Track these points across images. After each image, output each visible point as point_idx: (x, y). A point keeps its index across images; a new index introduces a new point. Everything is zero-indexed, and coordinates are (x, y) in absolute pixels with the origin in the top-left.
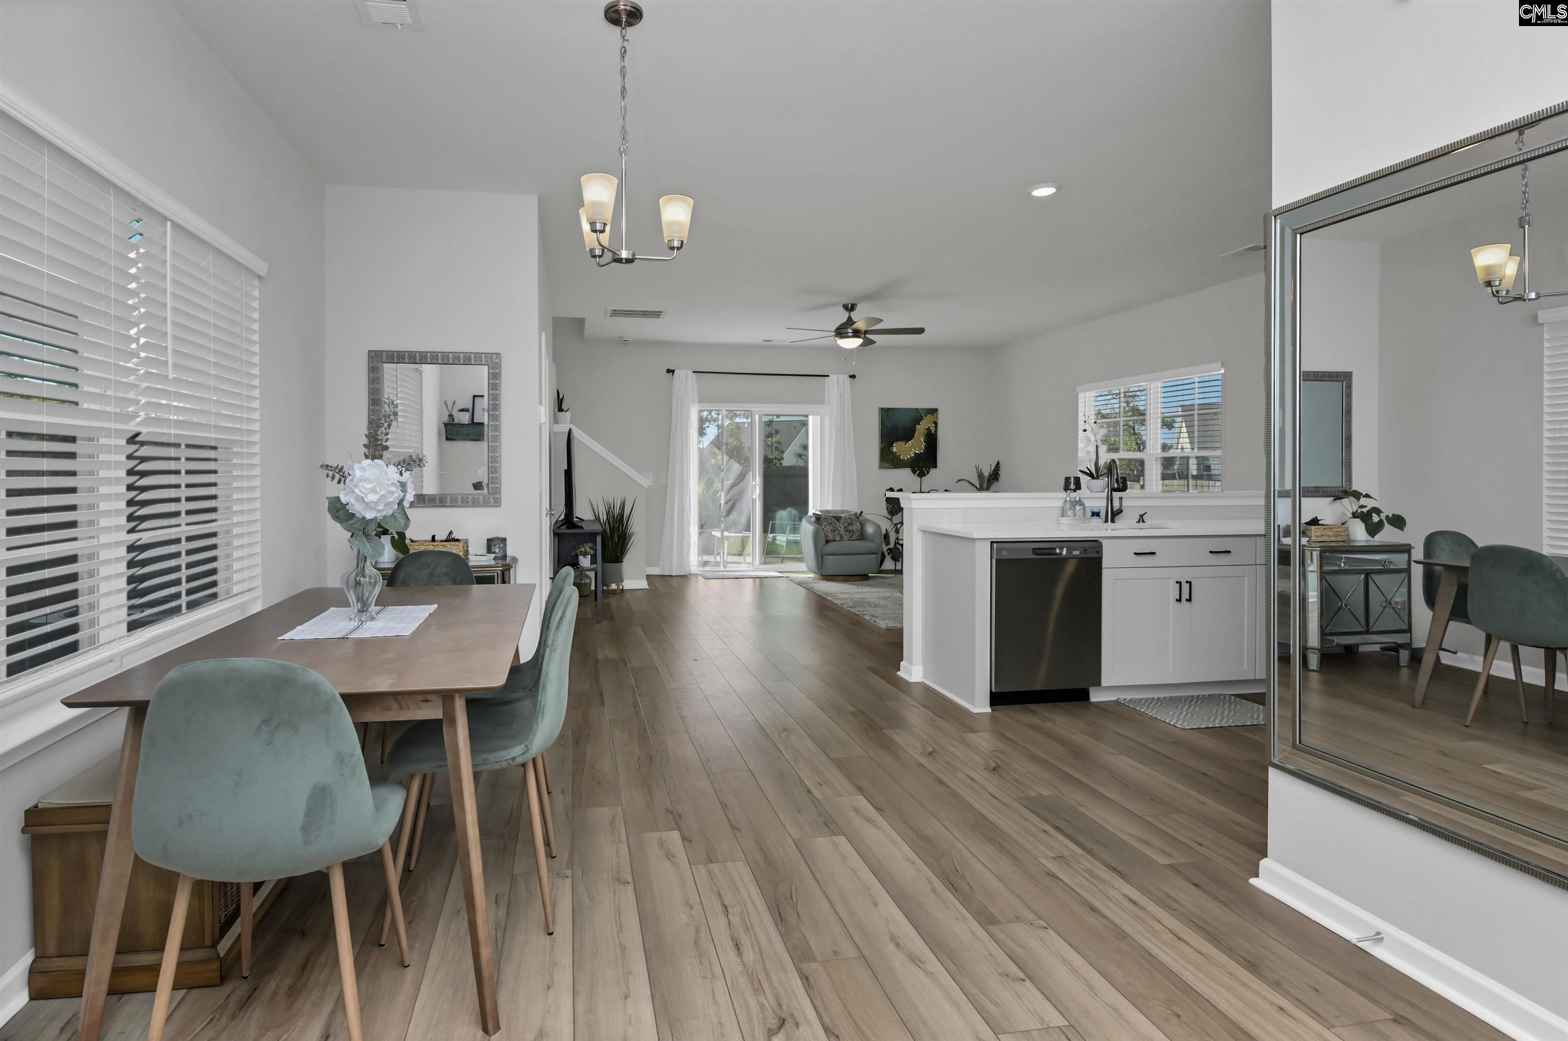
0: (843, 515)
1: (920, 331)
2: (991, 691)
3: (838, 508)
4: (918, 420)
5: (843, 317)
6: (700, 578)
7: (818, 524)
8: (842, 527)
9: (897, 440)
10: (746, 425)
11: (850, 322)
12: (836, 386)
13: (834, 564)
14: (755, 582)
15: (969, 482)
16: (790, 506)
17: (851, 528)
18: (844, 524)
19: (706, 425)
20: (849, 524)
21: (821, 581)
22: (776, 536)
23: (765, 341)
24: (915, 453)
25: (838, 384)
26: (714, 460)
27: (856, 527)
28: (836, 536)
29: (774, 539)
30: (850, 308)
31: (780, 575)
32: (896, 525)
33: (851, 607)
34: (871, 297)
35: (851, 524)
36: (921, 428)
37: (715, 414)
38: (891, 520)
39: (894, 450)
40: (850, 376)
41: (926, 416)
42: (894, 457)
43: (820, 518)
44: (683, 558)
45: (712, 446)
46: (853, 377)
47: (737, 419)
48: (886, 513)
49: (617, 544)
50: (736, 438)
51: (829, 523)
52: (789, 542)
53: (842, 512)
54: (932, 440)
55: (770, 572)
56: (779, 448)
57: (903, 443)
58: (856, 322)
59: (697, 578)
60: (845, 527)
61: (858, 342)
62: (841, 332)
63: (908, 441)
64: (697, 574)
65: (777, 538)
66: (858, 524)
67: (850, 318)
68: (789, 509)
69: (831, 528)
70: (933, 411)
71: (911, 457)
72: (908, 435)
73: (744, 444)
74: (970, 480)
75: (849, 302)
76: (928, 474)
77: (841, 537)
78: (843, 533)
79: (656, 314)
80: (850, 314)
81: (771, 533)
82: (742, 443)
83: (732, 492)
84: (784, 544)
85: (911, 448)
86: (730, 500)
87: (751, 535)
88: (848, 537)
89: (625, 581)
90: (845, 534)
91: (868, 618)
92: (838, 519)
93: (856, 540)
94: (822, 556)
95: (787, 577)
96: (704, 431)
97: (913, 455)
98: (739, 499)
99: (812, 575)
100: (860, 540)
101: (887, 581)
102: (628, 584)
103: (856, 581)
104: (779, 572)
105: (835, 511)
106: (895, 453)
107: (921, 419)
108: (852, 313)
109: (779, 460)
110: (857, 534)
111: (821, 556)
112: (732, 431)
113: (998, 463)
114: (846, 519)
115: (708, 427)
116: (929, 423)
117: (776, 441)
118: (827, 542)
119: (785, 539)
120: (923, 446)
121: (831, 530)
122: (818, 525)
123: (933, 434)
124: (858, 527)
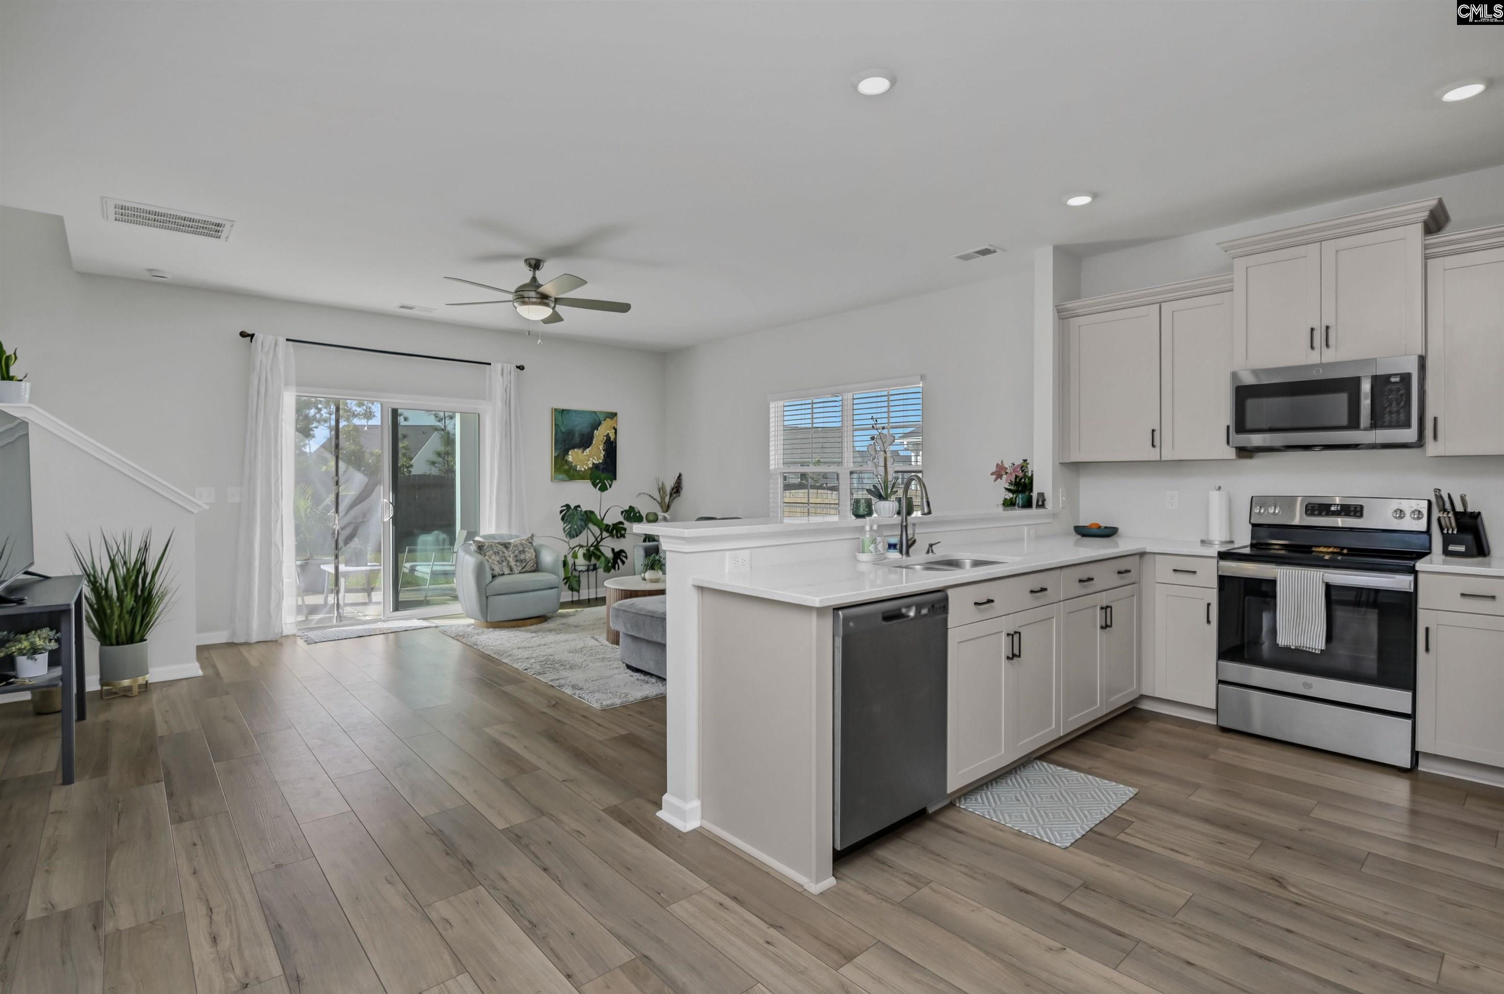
0: (512, 541)
1: (624, 308)
2: (834, 849)
3: (504, 531)
4: (596, 425)
5: (525, 276)
6: (300, 642)
7: (481, 554)
8: (512, 555)
9: (574, 447)
10: (366, 428)
11: (534, 284)
12: (501, 378)
13: (505, 607)
14: (387, 639)
15: (650, 496)
16: (437, 530)
17: (522, 557)
18: (514, 553)
19: (313, 426)
20: (520, 552)
21: (486, 630)
22: (416, 566)
23: (402, 307)
24: (593, 464)
25: (502, 375)
26: (325, 467)
27: (529, 555)
28: (504, 568)
29: (413, 570)
30: (535, 265)
31: (425, 624)
32: (573, 548)
33: (539, 674)
34: (565, 251)
35: (524, 552)
36: (599, 435)
37: (326, 413)
38: (568, 543)
39: (570, 458)
40: (517, 367)
41: (605, 420)
42: (570, 468)
43: (483, 546)
44: (270, 612)
45: (322, 450)
46: (521, 368)
47: (355, 419)
48: (562, 535)
49: (132, 612)
50: (354, 441)
51: (495, 553)
52: (434, 574)
53: (511, 537)
54: (611, 447)
55: (408, 620)
56: (408, 455)
57: (580, 451)
58: (542, 285)
59: (295, 643)
60: (516, 556)
61: (544, 312)
62: (521, 296)
63: (585, 449)
64: (294, 635)
65: (418, 568)
66: (532, 551)
67: (534, 279)
68: (436, 532)
69: (497, 558)
70: (613, 415)
71: (588, 468)
72: (586, 442)
73: (364, 449)
74: (652, 495)
75: (535, 254)
76: (610, 487)
77: (511, 570)
78: (513, 564)
79: (213, 229)
80: (534, 274)
81: (407, 562)
82: (362, 447)
83: (353, 513)
84: (428, 577)
85: (589, 456)
86: (349, 524)
87: (382, 568)
88: (520, 569)
89: (151, 670)
90: (516, 565)
91: (568, 691)
92: (506, 546)
93: (530, 572)
94: (487, 597)
95: (437, 627)
96: (311, 432)
97: (591, 466)
98: (362, 522)
99: (472, 621)
100: (534, 571)
101: (571, 620)
102: (156, 674)
103: (531, 625)
104: (424, 619)
105: (501, 536)
106: (571, 463)
107: (600, 424)
108: (537, 272)
109: (408, 468)
110: (531, 564)
111: (485, 595)
112: (349, 432)
113: (680, 475)
114: (516, 546)
115: (316, 427)
116: (608, 429)
117: (403, 447)
118: (494, 577)
119: (428, 570)
120: (602, 455)
121: (498, 561)
122: (479, 556)
123: (612, 442)
124: (532, 554)
